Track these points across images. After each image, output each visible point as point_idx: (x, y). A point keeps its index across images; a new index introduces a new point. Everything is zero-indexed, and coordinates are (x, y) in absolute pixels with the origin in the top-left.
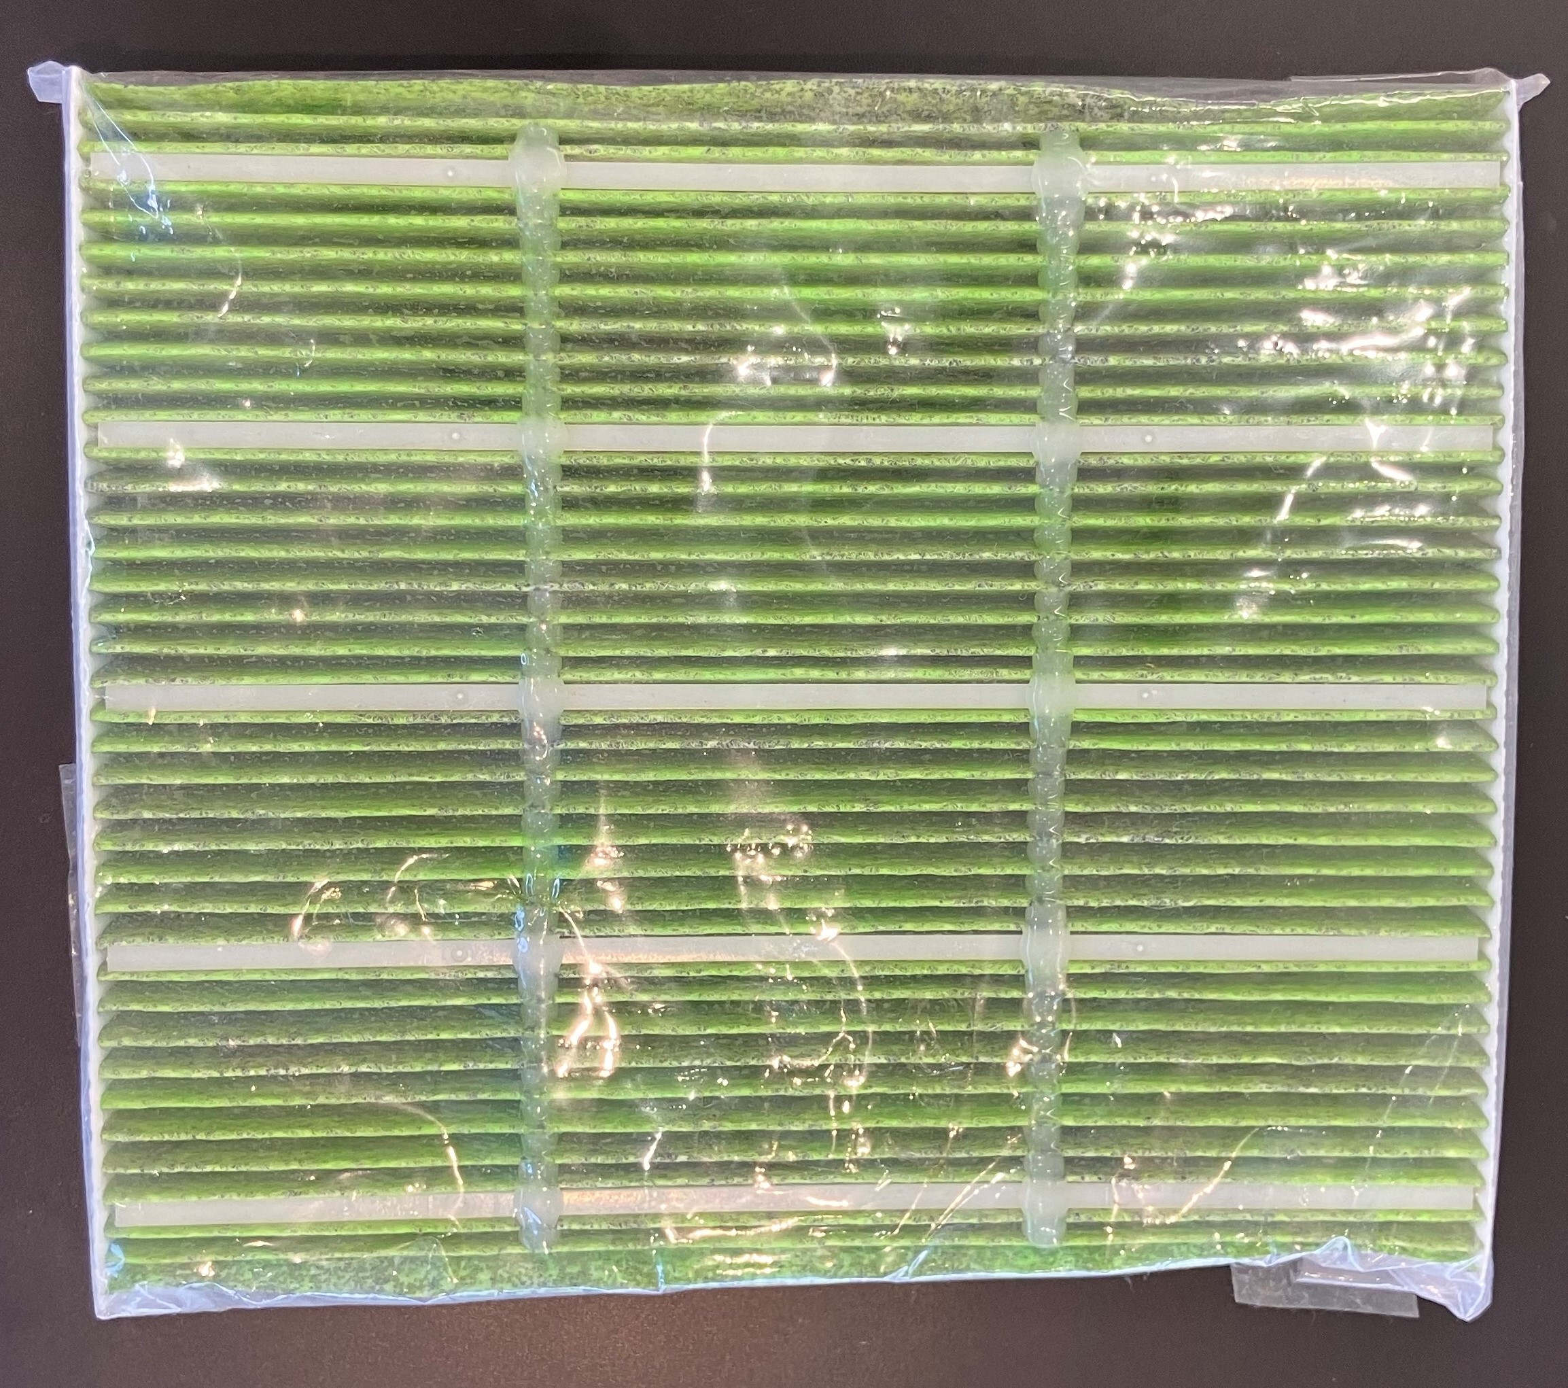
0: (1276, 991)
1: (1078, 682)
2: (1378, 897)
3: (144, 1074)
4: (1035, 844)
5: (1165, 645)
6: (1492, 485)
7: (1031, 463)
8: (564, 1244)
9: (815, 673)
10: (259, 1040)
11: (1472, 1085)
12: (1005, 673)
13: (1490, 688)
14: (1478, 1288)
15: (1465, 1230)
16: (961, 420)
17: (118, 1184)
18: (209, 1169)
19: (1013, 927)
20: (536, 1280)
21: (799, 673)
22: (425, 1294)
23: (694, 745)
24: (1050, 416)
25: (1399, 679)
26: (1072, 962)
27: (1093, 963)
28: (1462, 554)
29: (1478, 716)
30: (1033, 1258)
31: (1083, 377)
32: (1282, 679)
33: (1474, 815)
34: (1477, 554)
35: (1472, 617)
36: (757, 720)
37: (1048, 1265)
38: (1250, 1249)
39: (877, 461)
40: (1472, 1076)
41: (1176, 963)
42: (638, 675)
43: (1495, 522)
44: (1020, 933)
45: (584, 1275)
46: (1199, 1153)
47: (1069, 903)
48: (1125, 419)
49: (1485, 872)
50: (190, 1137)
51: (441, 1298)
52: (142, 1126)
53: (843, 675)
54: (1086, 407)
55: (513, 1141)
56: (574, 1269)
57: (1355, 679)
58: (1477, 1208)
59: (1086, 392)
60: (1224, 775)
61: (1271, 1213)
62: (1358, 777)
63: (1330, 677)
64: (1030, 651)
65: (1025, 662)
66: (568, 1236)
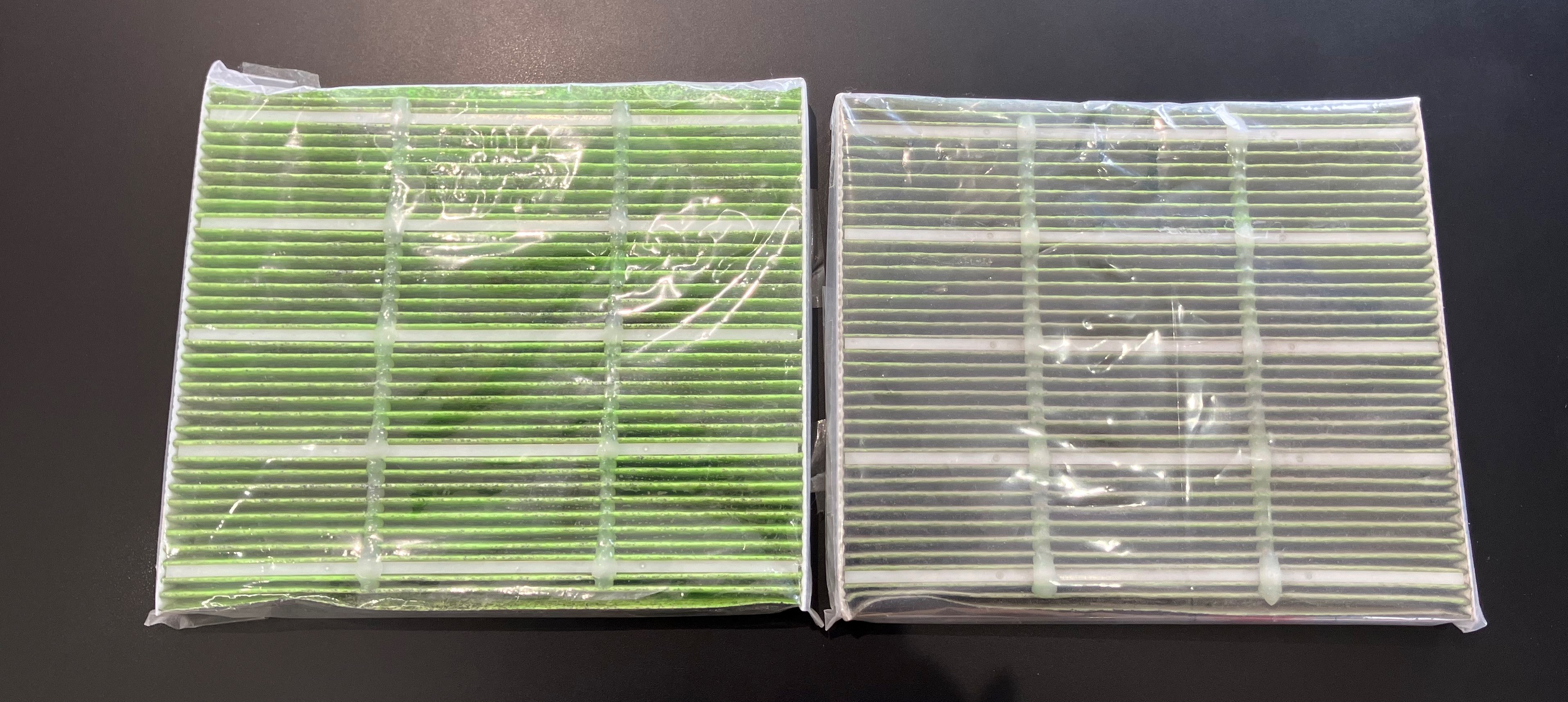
0: (292, 205)
1: (372, 342)
2: (243, 246)
3: (784, 177)
4: (397, 270)
5: (333, 358)
6: (180, 429)
7: (389, 440)
8: (611, 103)
9: (492, 345)
10: (736, 190)
11: (207, 163)
12: (405, 345)
13: (187, 338)
14: (211, 76)
15: (215, 100)
16: (420, 459)
17: (796, 132)
18: (758, 138)
19: (408, 233)
20: (624, 89)
21: (499, 346)
22: (670, 85)
23: (547, 314)
24: (379, 461)
25: (227, 342)
26: (382, 218)
27: (373, 218)
28: (196, 398)
29: (193, 326)
30: (408, 92)
31: (364, 479)
32: (280, 343)
33: (199, 282)
34: (189, 398)
35: (194, 370)
36: (519, 325)
37: (401, 89)
38: (311, 94)
39: (459, 440)
40: (207, 167)
41: (336, 218)
42: (570, 344)
43: (180, 413)
44: (405, 231)
45: (605, 90)
46: (331, 135)
47: (382, 244)
48: (345, 459)
49: (195, 256)
50: (766, 151)
51: (664, 83)
52: (787, 156)
53: (479, 344)
54: (362, 465)
55: (632, 146)
56: (608, 93)
57: (247, 343)
58: (209, 110)
59: (363, 472)
60: (309, 300)
61: (300, 110)
62: (249, 298)
63: (259, 343)
64: (393, 355)
65: (397, 350)
66: (609, 106)
